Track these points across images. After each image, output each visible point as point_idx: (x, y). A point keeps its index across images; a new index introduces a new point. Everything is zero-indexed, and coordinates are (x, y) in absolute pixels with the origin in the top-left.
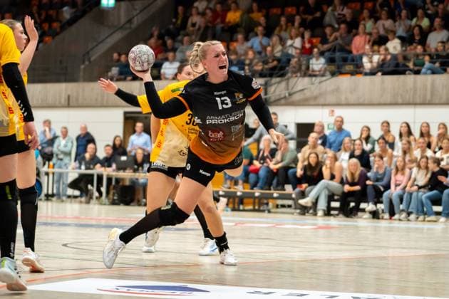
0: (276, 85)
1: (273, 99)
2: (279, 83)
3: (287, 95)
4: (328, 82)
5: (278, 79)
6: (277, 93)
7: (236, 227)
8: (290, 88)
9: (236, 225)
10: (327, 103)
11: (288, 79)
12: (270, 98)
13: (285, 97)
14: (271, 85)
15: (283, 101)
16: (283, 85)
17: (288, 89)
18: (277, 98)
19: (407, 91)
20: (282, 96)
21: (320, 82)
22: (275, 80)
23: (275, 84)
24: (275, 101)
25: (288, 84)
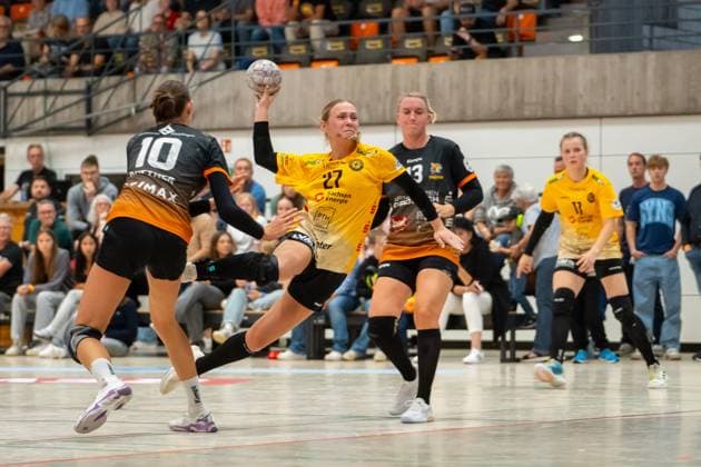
0: (110, 91)
1: (103, 121)
2: (116, 86)
3: (133, 111)
4: (217, 81)
5: (114, 80)
6: (113, 106)
7: (37, 386)
8: (139, 97)
9: (39, 381)
10: (215, 126)
11: (134, 78)
12: (98, 118)
13: (129, 116)
14: (100, 92)
15: (125, 125)
16: (125, 89)
17: (134, 100)
18: (113, 118)
19: (379, 97)
20: (124, 113)
21: (201, 84)
22: (105, 81)
23: (107, 89)
24: (109, 124)
25: (134, 88)
